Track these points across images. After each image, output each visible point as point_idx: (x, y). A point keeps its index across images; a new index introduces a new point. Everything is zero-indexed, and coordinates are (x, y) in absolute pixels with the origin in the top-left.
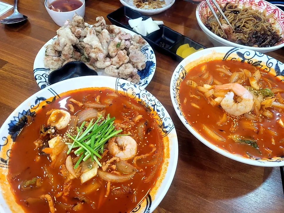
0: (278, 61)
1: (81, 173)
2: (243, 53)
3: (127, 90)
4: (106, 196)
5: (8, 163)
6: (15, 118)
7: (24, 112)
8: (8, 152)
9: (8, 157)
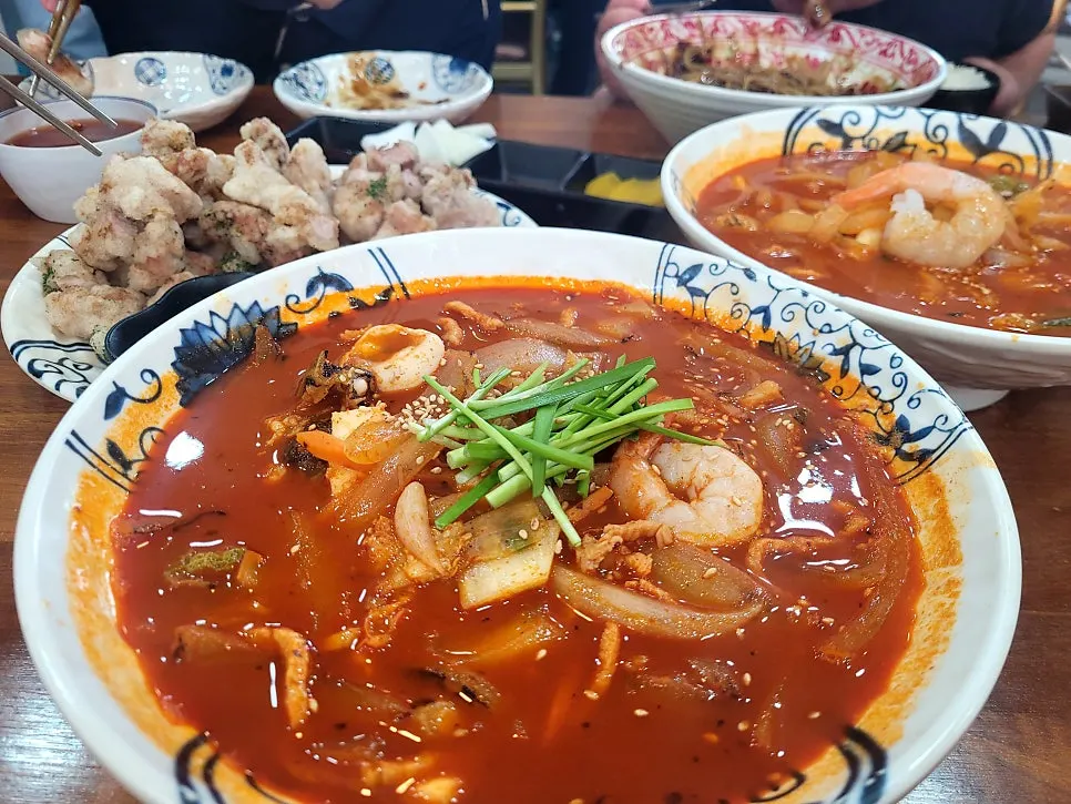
1: (468, 559)
3: (707, 296)
4: (593, 695)
5: (133, 474)
6: (215, 318)
7: (256, 308)
8: (148, 434)
9: (141, 453)
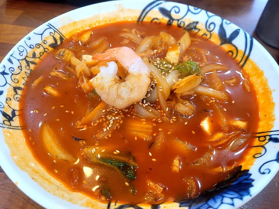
0: (223, 20)
2: (169, 9)
